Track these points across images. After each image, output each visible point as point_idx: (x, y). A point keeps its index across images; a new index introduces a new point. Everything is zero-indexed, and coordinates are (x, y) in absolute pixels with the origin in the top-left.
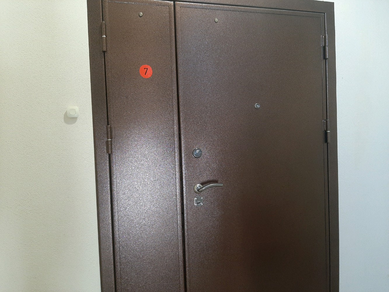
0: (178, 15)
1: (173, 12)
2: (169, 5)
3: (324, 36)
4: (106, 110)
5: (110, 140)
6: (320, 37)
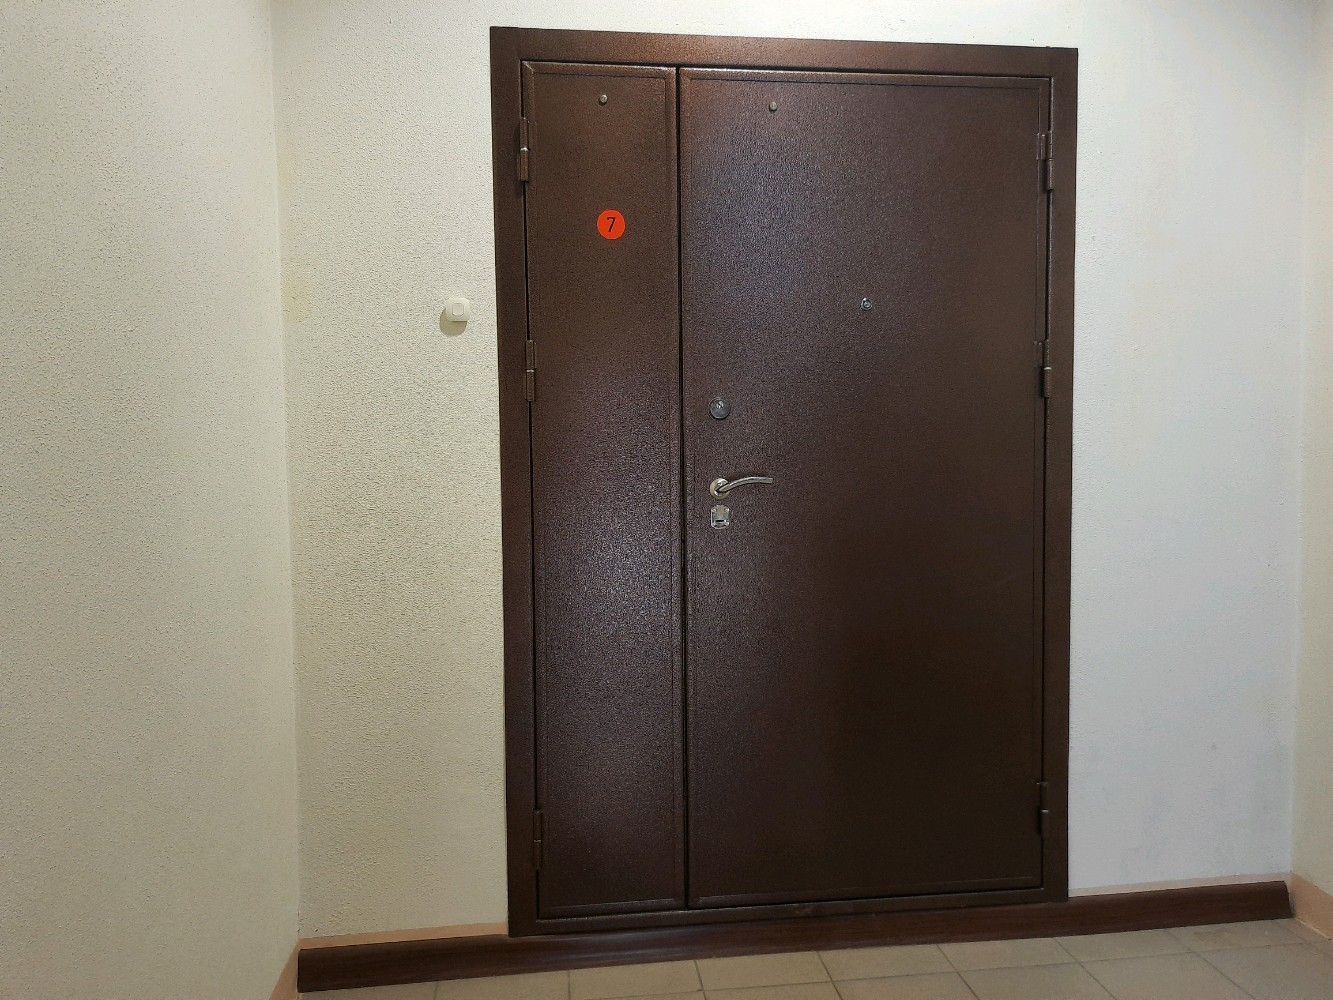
0: (686, 97)
1: (674, 90)
2: (665, 76)
3: (1044, 135)
4: (525, 308)
5: (532, 371)
6: (1036, 136)
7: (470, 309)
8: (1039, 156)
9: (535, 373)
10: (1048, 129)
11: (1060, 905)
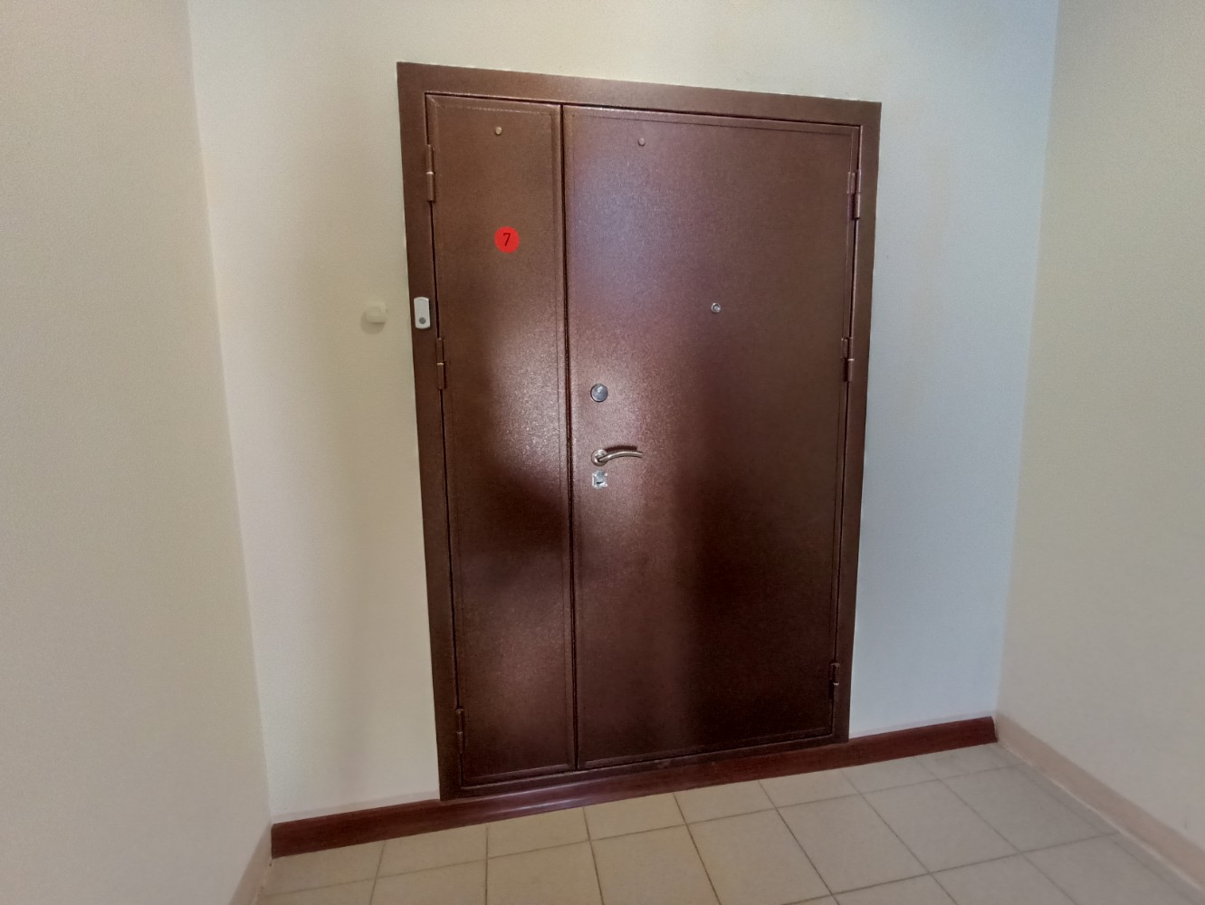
0: (569, 131)
1: (559, 125)
2: (552, 113)
3: (854, 174)
4: (435, 309)
5: (442, 364)
6: (847, 174)
7: (387, 311)
8: (849, 191)
9: (444, 366)
10: (858, 168)
11: (843, 745)
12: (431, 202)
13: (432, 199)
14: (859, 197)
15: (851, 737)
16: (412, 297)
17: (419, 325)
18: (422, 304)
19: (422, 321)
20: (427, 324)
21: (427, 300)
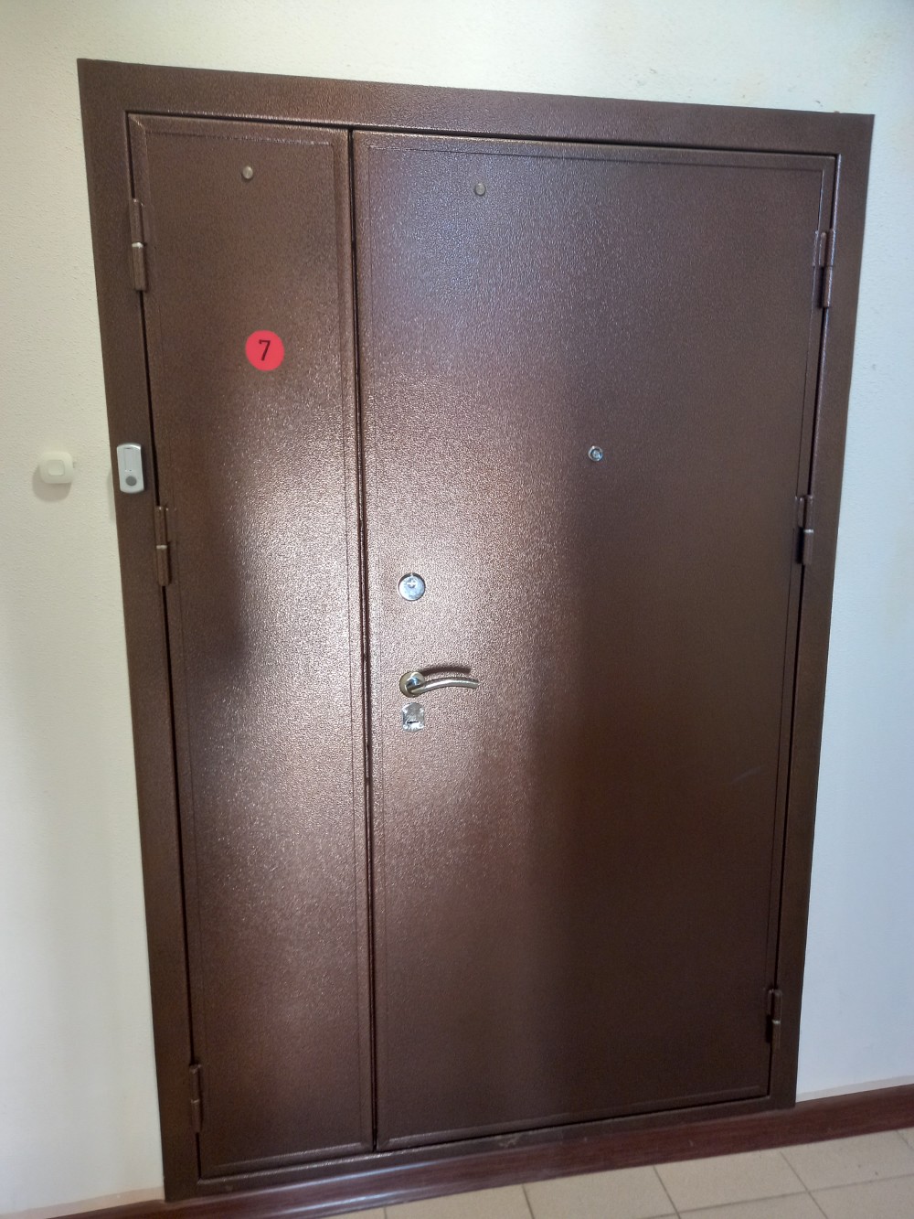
0: (363, 173)
1: (346, 163)
2: (335, 142)
3: (824, 234)
4: (151, 463)
5: (164, 547)
6: (815, 235)
7: (74, 463)
8: (816, 261)
9: (169, 550)
10: (831, 226)
11: (785, 1112)
12: (141, 293)
13: (141, 284)
14: (831, 272)
15: (799, 1099)
16: (114, 444)
17: (125, 488)
18: (131, 455)
19: (131, 481)
20: (139, 486)
21: (139, 448)
